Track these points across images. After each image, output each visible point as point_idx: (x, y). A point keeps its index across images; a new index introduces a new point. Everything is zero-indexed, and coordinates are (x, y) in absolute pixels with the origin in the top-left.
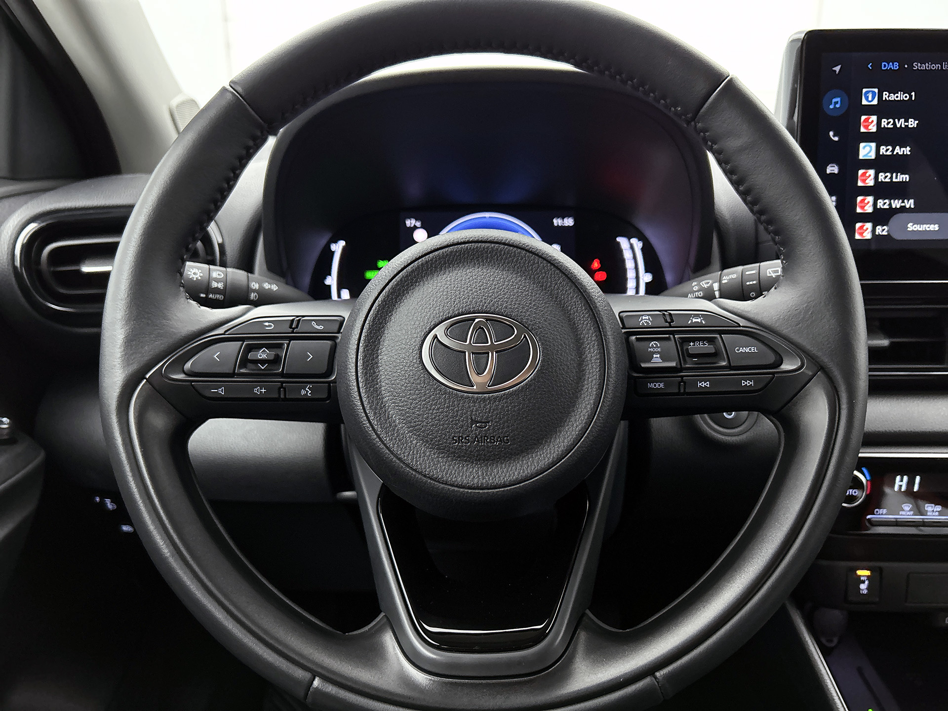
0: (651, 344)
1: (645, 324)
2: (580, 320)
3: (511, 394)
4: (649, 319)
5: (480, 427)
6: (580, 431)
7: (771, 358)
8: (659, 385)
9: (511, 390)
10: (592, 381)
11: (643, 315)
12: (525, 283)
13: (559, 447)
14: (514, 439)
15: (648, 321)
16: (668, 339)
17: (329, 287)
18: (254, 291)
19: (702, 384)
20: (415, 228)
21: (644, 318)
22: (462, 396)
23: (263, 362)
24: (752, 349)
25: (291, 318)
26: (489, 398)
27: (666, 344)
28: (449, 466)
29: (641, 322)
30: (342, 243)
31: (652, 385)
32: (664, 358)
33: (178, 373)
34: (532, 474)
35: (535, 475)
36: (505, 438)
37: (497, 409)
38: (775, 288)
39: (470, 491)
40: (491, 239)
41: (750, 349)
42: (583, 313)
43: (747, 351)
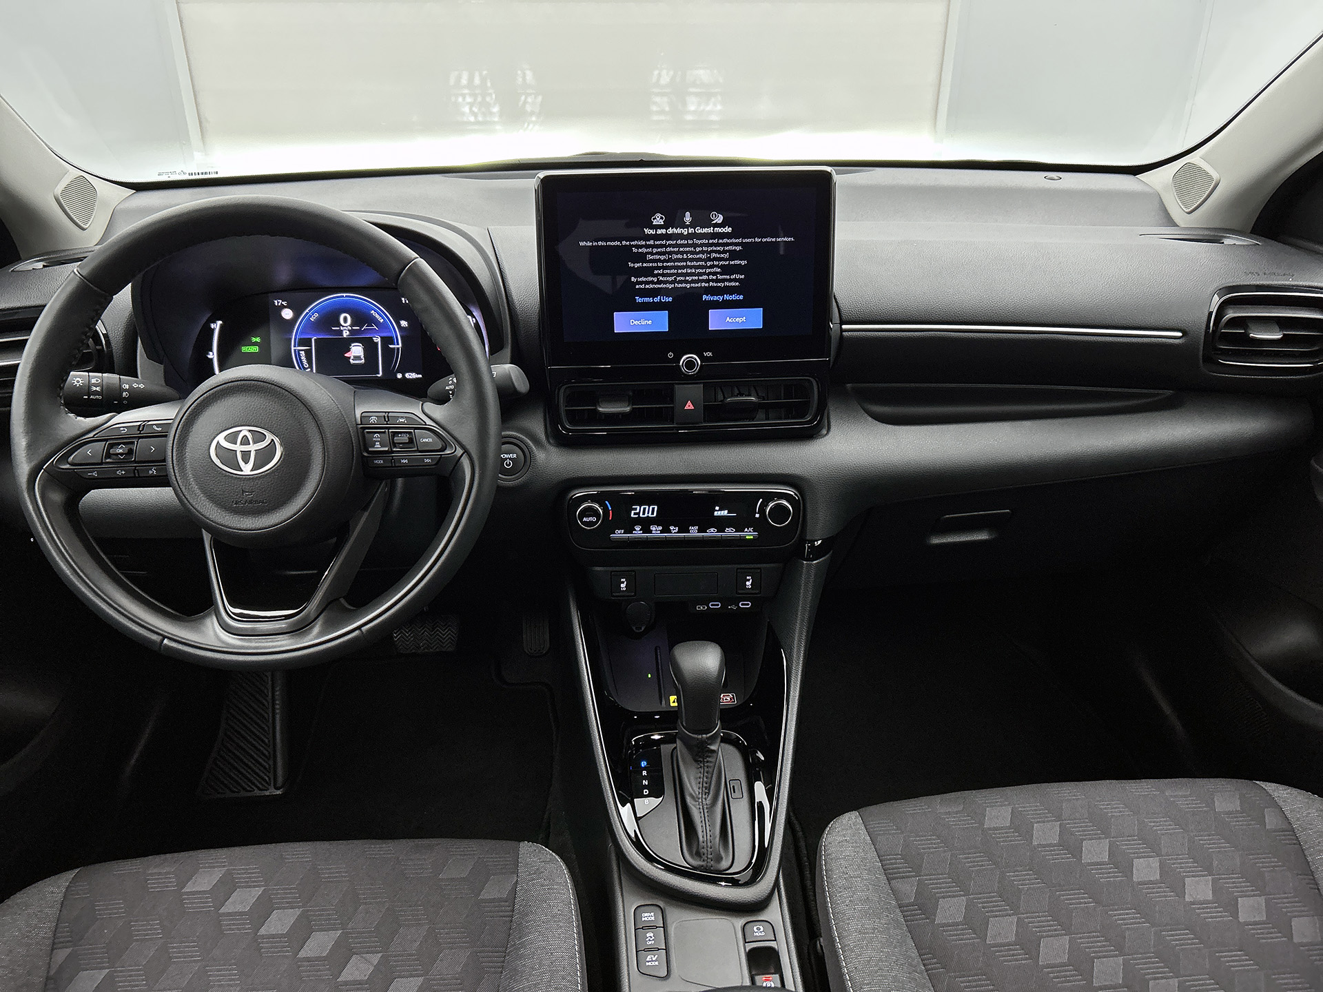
0: (375, 435)
1: (374, 422)
2: (310, 428)
3: (267, 475)
4: (376, 419)
5: (248, 495)
6: (310, 495)
7: (439, 445)
8: (380, 462)
10: (317, 465)
11: (373, 416)
12: (274, 406)
13: (298, 505)
14: (270, 502)
16: (385, 432)
17: (211, 360)
18: (126, 390)
19: (403, 461)
20: (283, 306)
21: (373, 418)
22: (236, 478)
23: (121, 454)
24: (430, 440)
25: (140, 423)
26: (253, 478)
27: (383, 435)
28: (232, 518)
29: (372, 421)
30: (219, 323)
31: (375, 462)
32: (382, 445)
33: (65, 465)
34: (281, 521)
36: (264, 501)
37: (258, 485)
40: (252, 378)
42: (312, 424)
43: (427, 441)
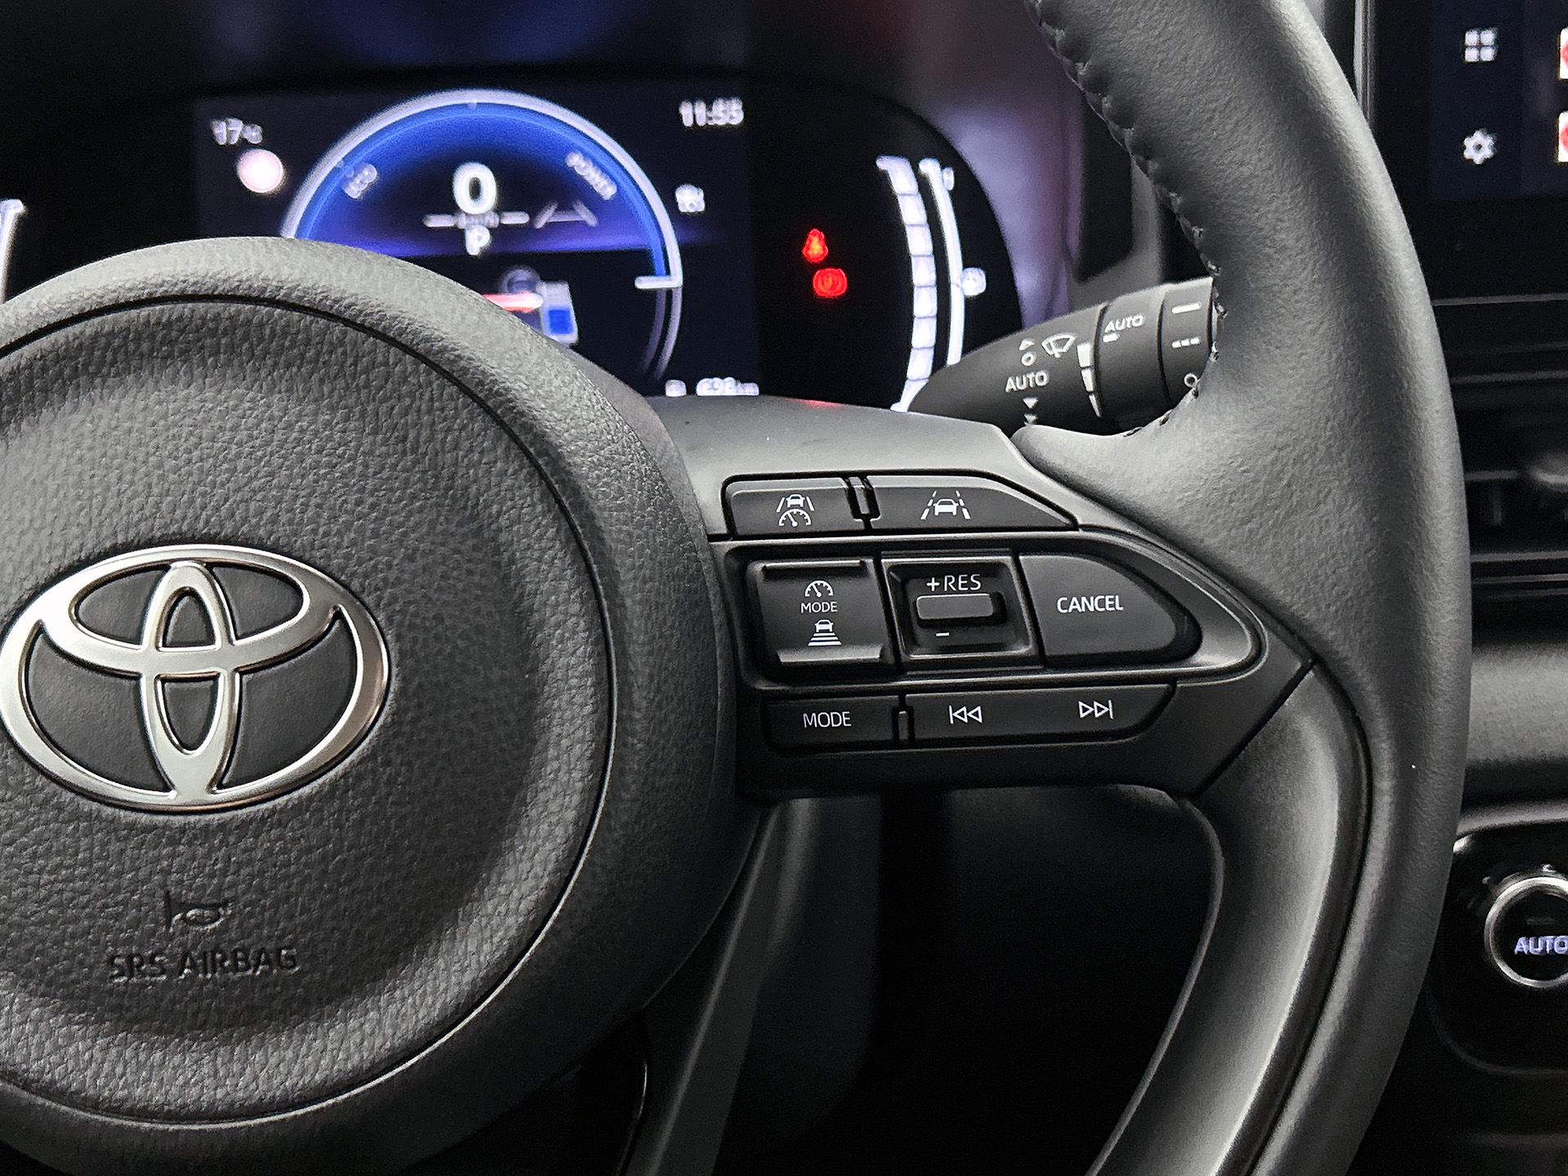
0: (808, 589)
1: (795, 524)
2: (529, 547)
4: (805, 507)
5: (195, 922)
6: (530, 912)
7: (1163, 630)
8: (836, 720)
9: (295, 794)
10: (570, 748)
11: (787, 494)
12: (344, 432)
13: (463, 971)
14: (314, 956)
15: (802, 512)
16: (860, 571)
19: (962, 714)
20: (245, 146)
21: (790, 502)
22: (131, 826)
24: (1108, 603)
26: (222, 826)
28: (106, 1049)
29: (783, 518)
30: (15, 204)
31: (815, 720)
32: (846, 636)
34: (373, 1063)
35: (383, 1066)
36: (284, 952)
37: (250, 862)
38: (1196, 394)
39: (172, 1128)
40: (227, 286)
41: (1102, 603)
42: (538, 526)
43: (1091, 609)
